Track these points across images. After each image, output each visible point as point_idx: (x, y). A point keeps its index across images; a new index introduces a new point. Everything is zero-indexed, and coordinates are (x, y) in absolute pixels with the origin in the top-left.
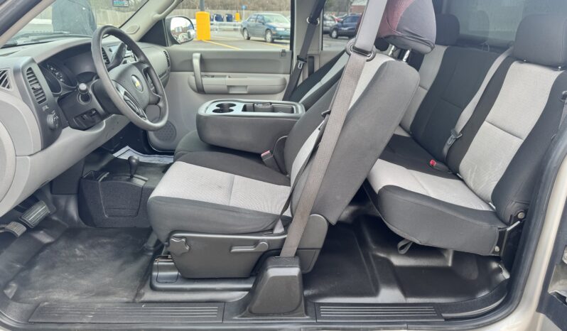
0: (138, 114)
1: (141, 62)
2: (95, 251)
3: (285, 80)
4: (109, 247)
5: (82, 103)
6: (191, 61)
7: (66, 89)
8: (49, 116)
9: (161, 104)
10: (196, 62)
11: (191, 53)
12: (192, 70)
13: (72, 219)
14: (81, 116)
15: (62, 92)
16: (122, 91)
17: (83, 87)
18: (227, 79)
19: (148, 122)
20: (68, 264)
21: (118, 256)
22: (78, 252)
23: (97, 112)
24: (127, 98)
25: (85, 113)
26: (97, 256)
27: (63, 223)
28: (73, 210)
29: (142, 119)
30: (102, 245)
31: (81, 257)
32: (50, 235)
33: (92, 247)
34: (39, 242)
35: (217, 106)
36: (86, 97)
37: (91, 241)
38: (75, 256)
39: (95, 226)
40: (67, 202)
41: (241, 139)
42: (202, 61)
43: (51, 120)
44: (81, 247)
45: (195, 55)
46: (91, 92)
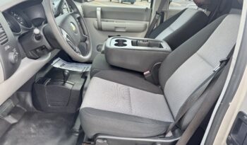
0: (75, 50)
1: (75, 13)
2: (42, 130)
3: (146, 25)
4: (51, 127)
5: (36, 41)
6: (96, 12)
7: (24, 29)
8: (10, 53)
9: (87, 42)
10: (99, 13)
11: (96, 8)
12: (96, 17)
13: (28, 106)
14: (35, 50)
15: (22, 32)
16: (65, 34)
17: (37, 31)
18: (115, 23)
19: (81, 56)
20: (26, 140)
21: (57, 134)
22: (32, 131)
23: (46, 48)
24: (68, 40)
25: (38, 48)
26: (44, 134)
27: (23, 108)
28: (29, 100)
29: (78, 54)
30: (47, 125)
31: (34, 134)
32: (15, 118)
33: (41, 126)
34: (8, 123)
35: (116, 41)
36: (39, 37)
37: (40, 122)
38: (30, 133)
39: (42, 111)
40: (26, 96)
41: (132, 63)
42: (102, 12)
43: (12, 57)
44: (34, 126)
45: (98, 8)
46: (42, 34)
